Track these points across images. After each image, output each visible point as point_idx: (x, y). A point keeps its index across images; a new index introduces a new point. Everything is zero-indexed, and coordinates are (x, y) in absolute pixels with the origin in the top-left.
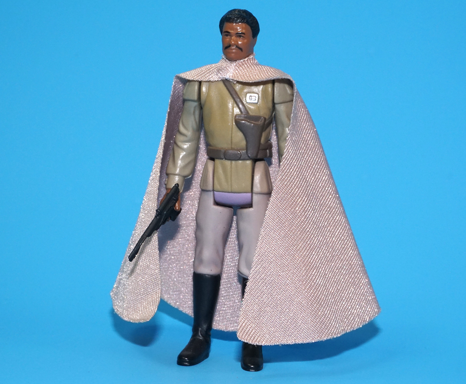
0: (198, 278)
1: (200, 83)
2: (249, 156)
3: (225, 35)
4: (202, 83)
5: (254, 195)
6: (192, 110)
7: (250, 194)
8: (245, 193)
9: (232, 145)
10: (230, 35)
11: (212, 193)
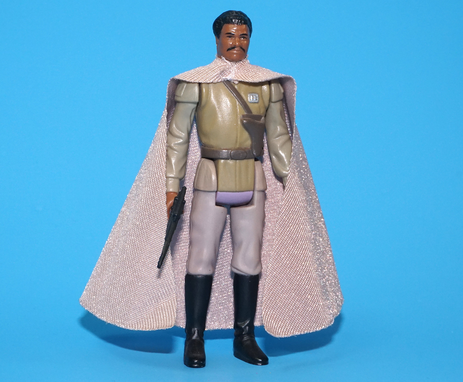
2: (254, 155)
3: (227, 37)
7: (252, 192)
9: (237, 145)
10: (234, 37)
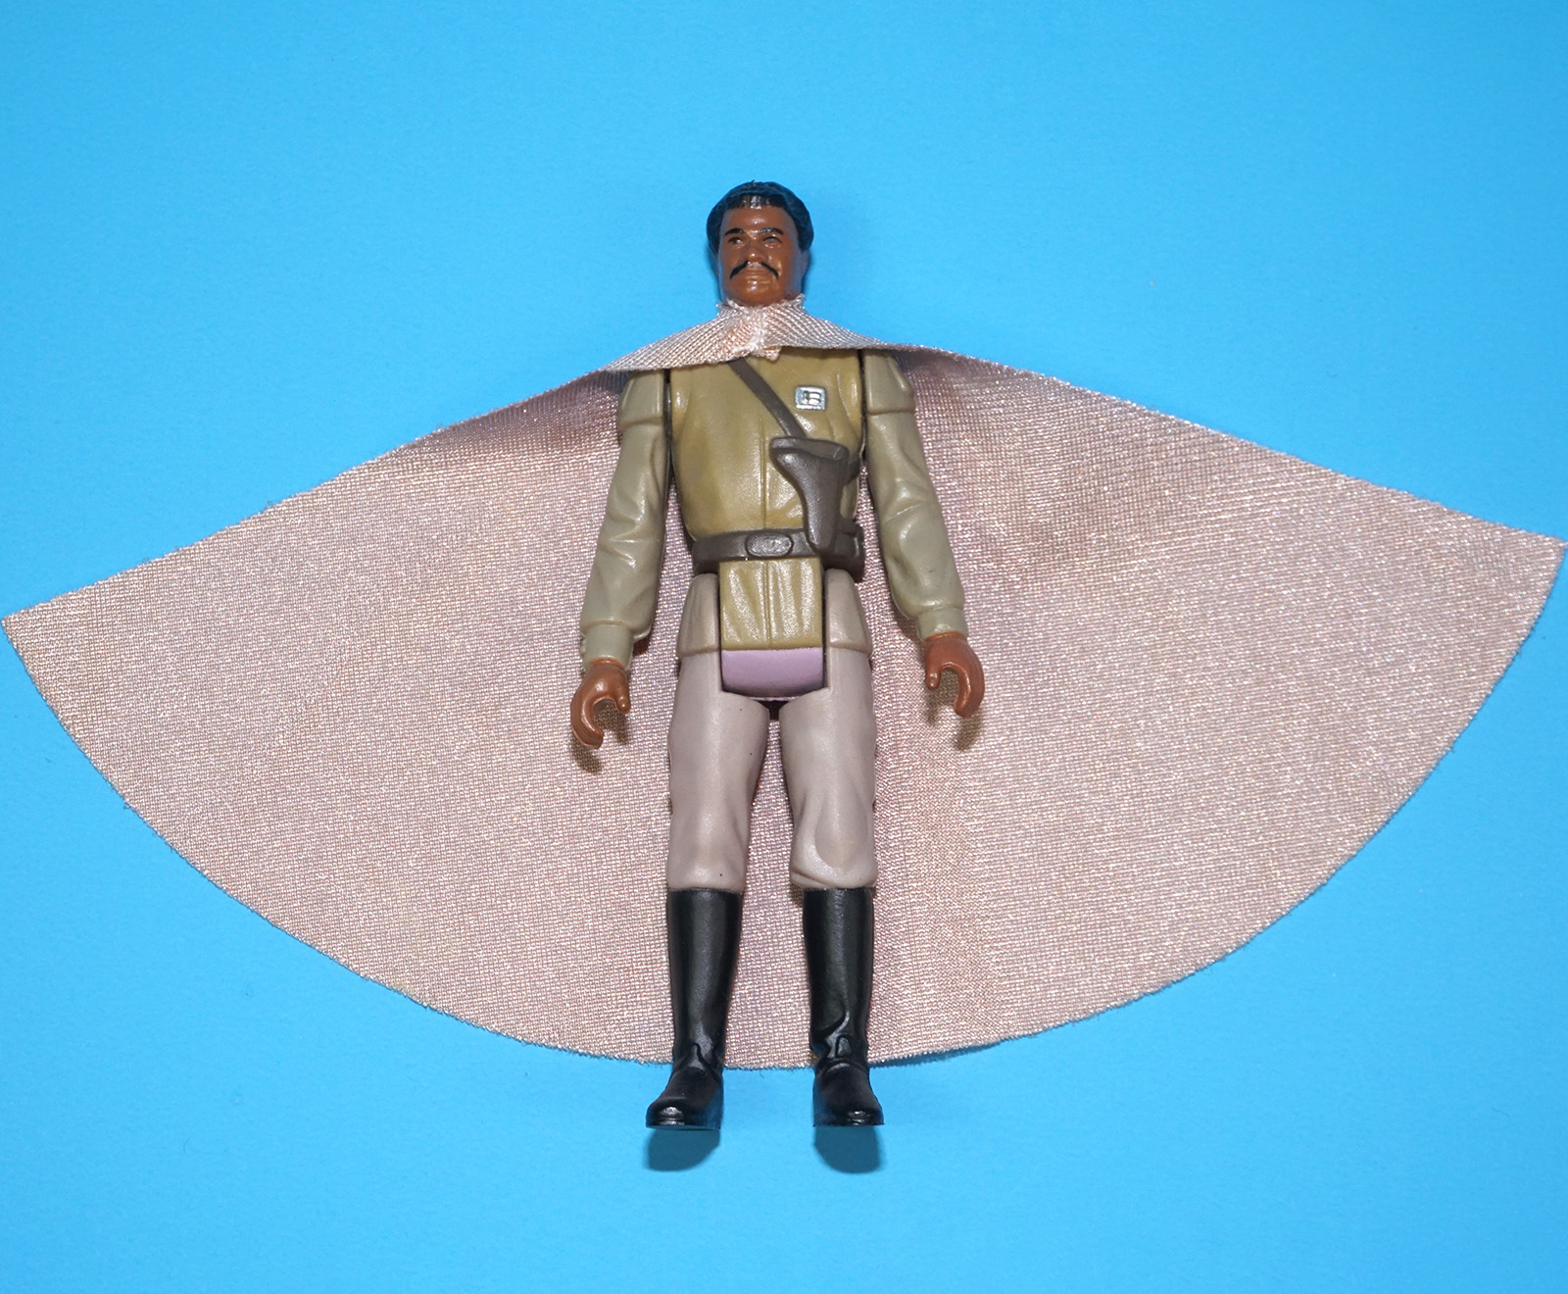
0: (681, 905)
1: (667, 373)
2: (812, 545)
3: (730, 240)
4: (674, 376)
5: (830, 650)
6: (648, 446)
7: (818, 651)
8: (807, 647)
9: (765, 519)
10: (744, 239)
11: (715, 656)
